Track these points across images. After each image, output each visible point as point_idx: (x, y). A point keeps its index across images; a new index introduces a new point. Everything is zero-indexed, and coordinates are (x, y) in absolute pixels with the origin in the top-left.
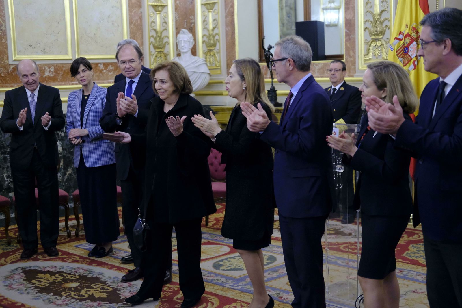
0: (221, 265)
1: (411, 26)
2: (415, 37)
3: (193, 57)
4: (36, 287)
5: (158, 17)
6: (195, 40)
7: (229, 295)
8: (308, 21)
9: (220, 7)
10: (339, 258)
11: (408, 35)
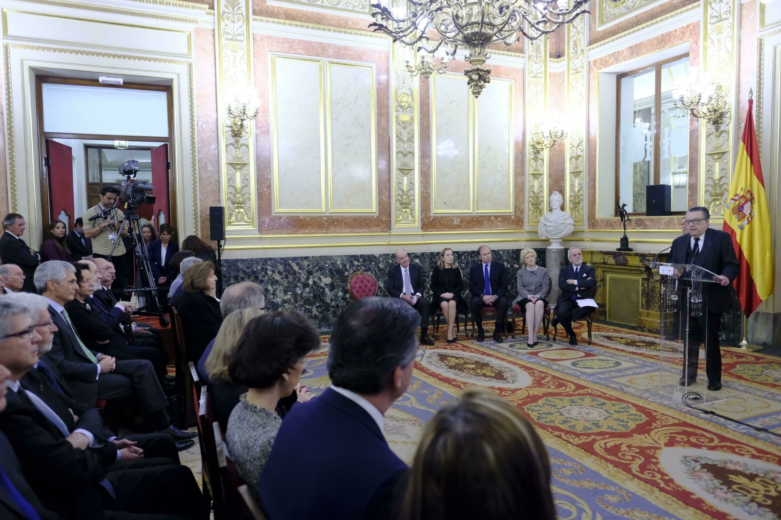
0: (578, 364)
1: (746, 190)
2: (750, 198)
3: (562, 212)
4: (447, 365)
5: (536, 181)
6: (564, 199)
7: (583, 383)
8: (657, 184)
9: (584, 175)
10: (673, 368)
11: (743, 196)
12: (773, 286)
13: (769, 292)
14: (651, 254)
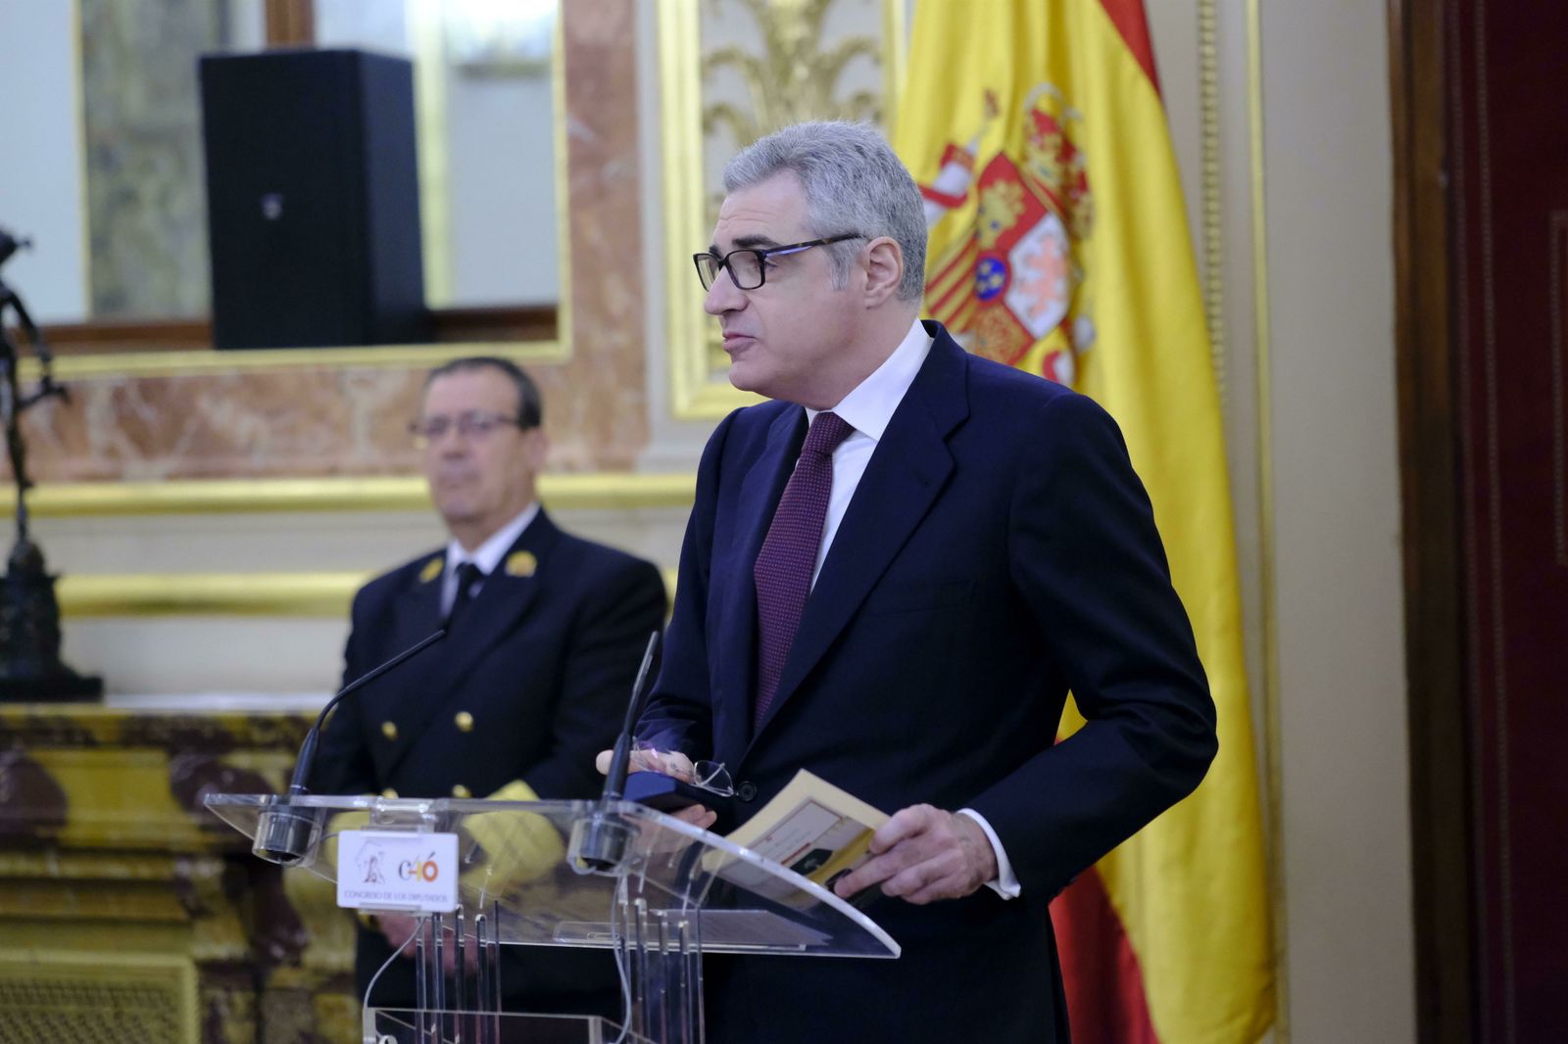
1: (1024, 106)
2: (1052, 182)
8: (293, 44)
11: (1001, 169)
12: (1271, 961)
13: (1243, 1020)
14: (265, 723)
